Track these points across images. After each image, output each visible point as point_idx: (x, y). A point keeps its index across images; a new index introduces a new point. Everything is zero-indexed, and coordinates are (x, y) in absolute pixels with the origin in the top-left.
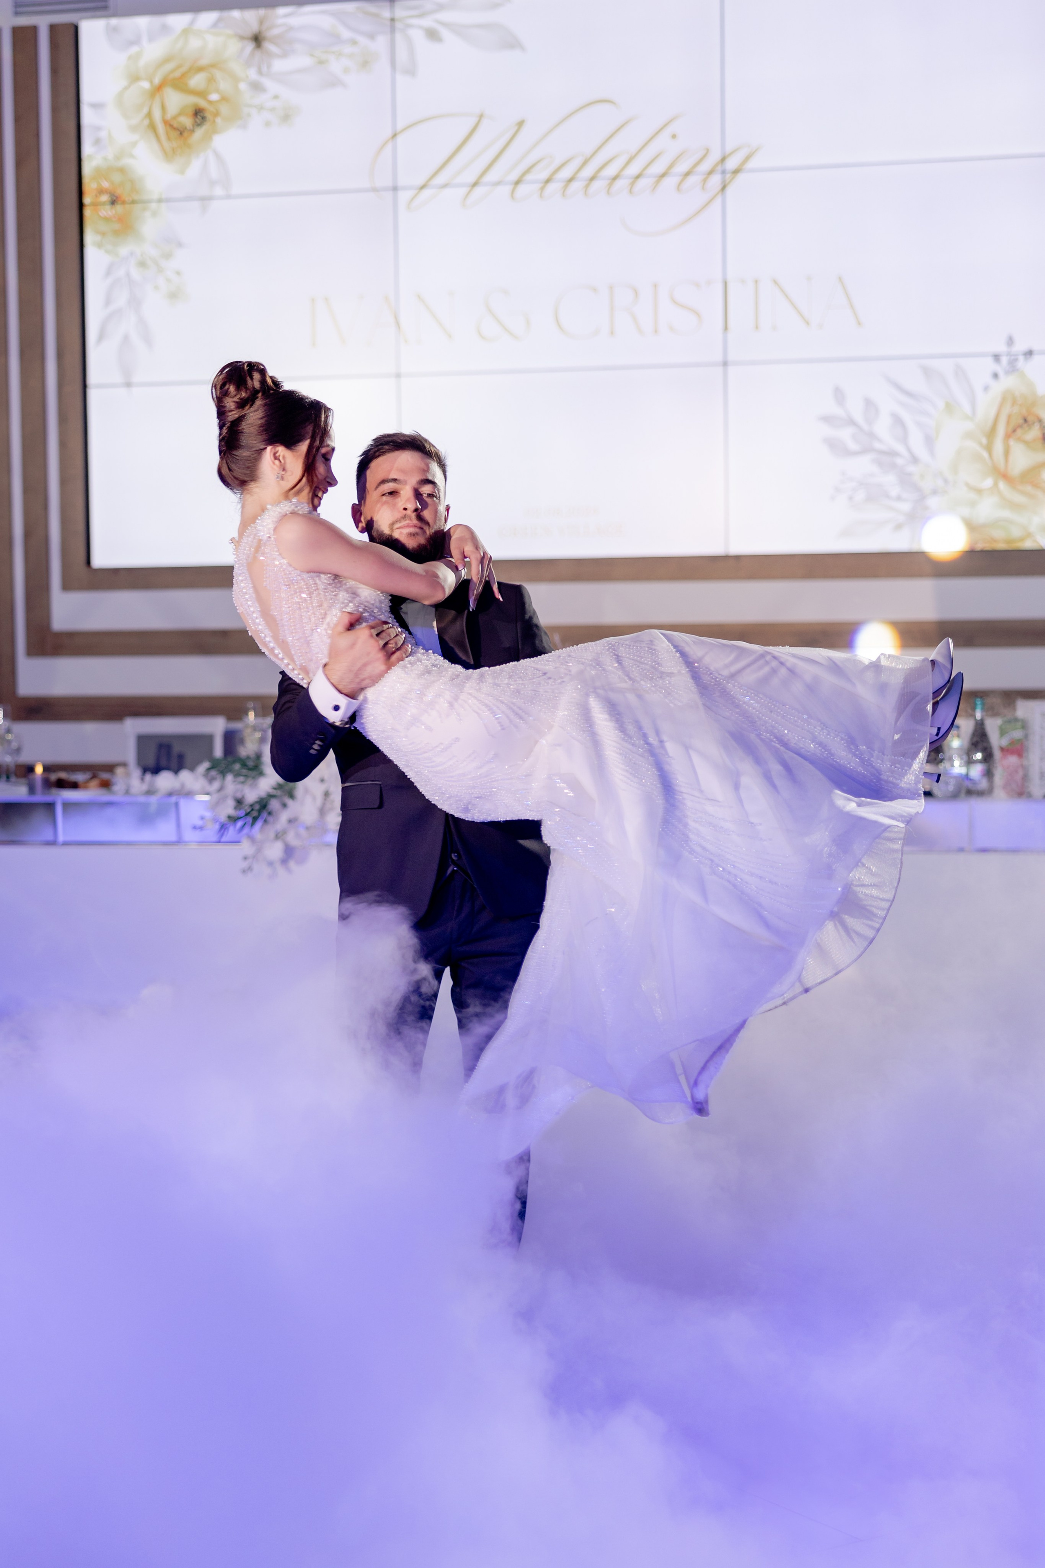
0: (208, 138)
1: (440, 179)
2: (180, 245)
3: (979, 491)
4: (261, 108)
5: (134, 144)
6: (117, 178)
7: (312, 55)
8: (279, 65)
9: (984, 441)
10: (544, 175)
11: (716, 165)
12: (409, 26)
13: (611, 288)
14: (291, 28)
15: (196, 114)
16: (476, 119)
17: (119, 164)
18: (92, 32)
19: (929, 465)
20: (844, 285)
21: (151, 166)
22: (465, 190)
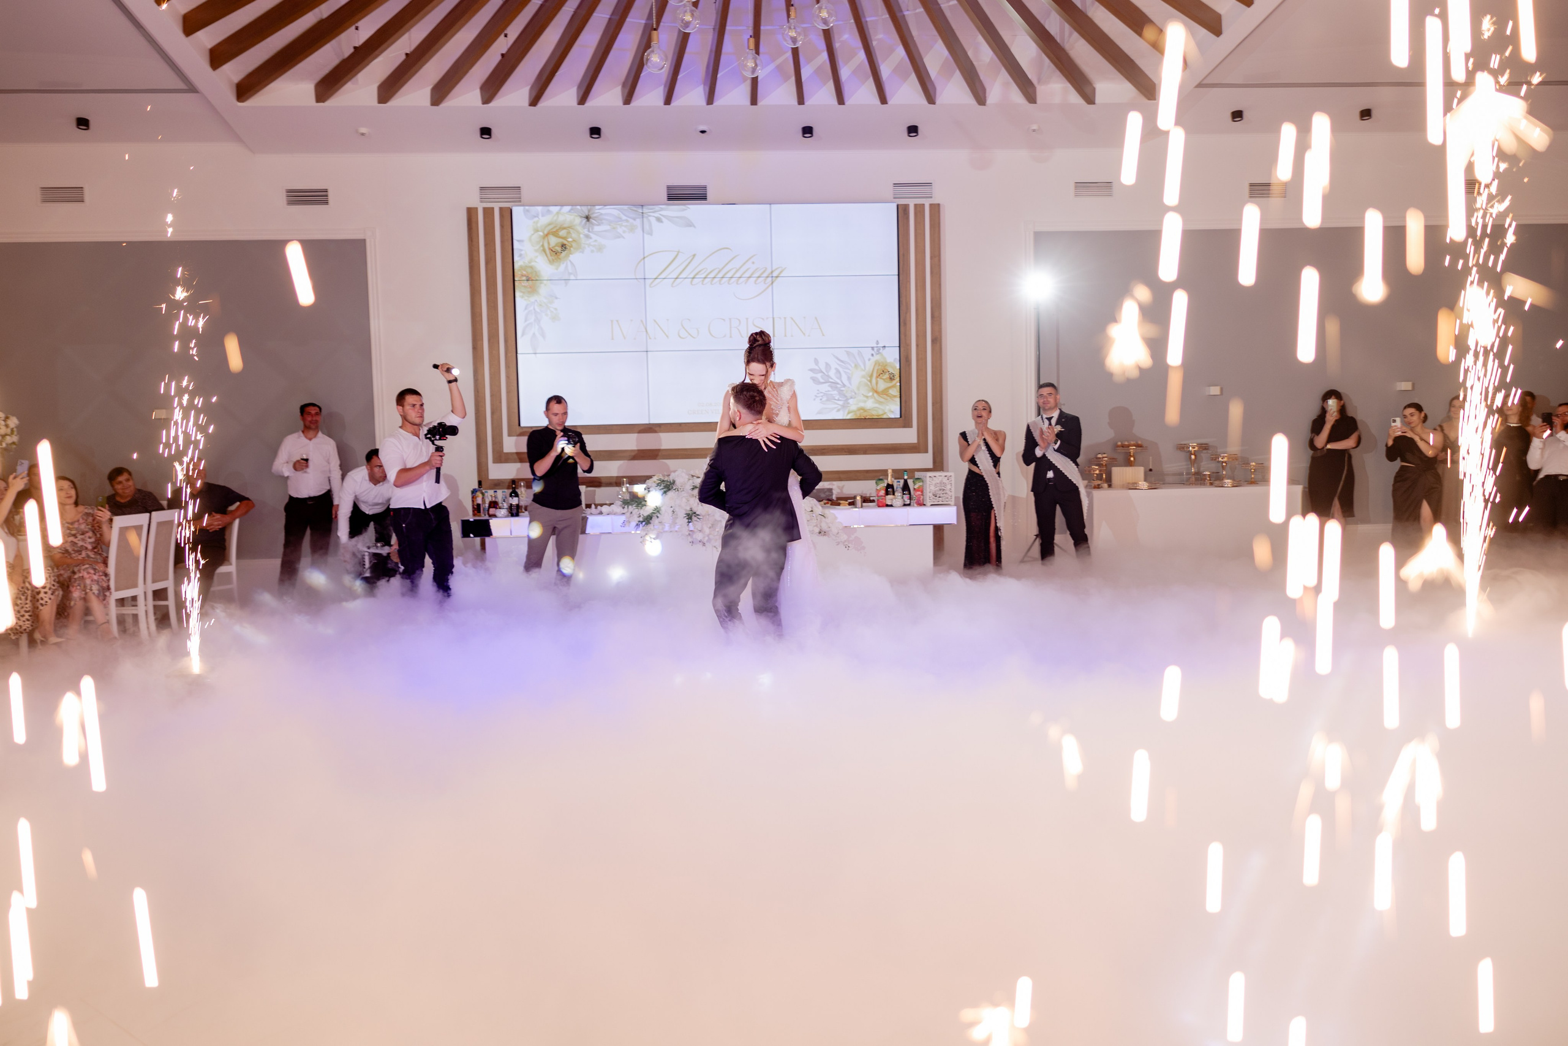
0: (567, 256)
1: (663, 276)
2: (557, 298)
3: (867, 397)
4: (589, 245)
5: (537, 257)
6: (529, 270)
7: (610, 225)
8: (596, 228)
9: (869, 379)
10: (704, 276)
11: (769, 274)
12: (650, 216)
13: (730, 319)
14: (601, 214)
15: (562, 246)
16: (676, 253)
17: (530, 265)
18: (518, 212)
19: (849, 387)
20: (817, 321)
21: (543, 266)
22: (672, 280)
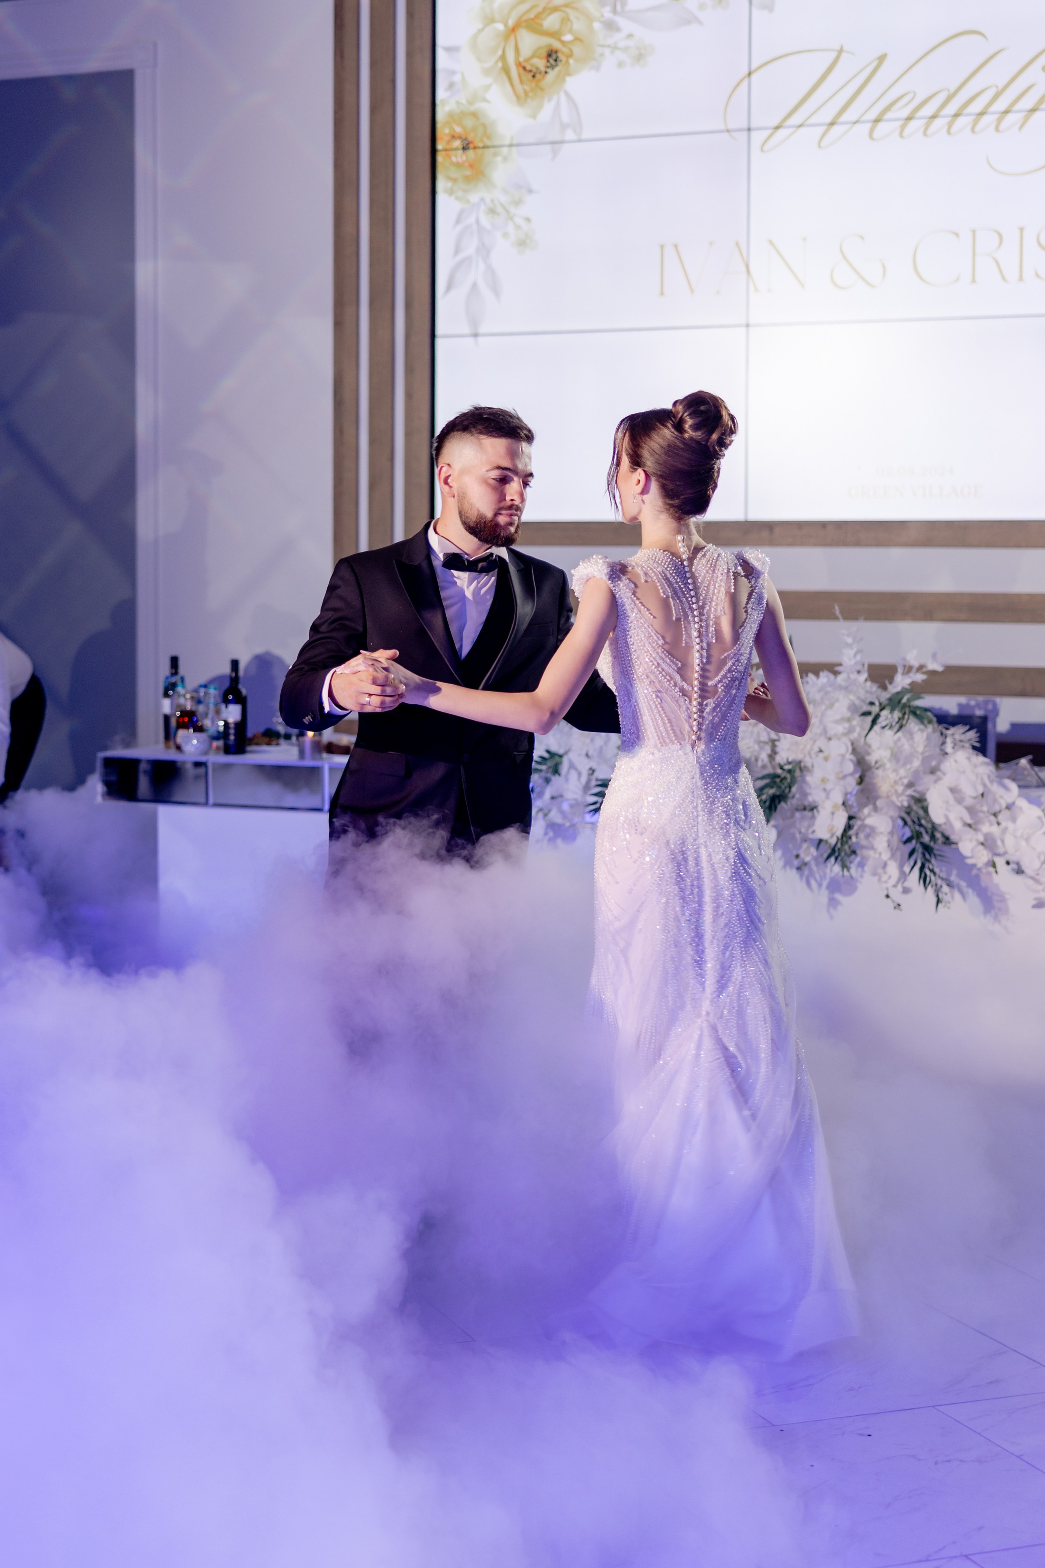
0: (561, 79)
1: (795, 119)
2: (530, 191)
4: (614, 48)
5: (488, 88)
6: (469, 123)
10: (905, 113)
13: (974, 232)
15: (549, 55)
16: (835, 54)
17: (472, 108)
21: (503, 110)
22: (822, 129)
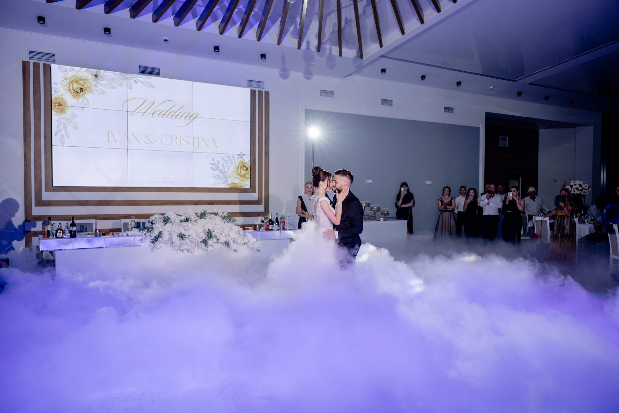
0: (84, 95)
1: (137, 111)
2: (77, 117)
3: (236, 178)
4: (97, 90)
5: (66, 93)
6: (61, 100)
7: (109, 81)
8: (101, 82)
9: (237, 169)
10: (159, 113)
11: (192, 115)
12: (131, 79)
13: (172, 136)
14: (104, 75)
15: (81, 89)
16: (145, 100)
17: (61, 97)
18: (54, 67)
19: (228, 173)
20: (214, 140)
21: (69, 99)
22: (143, 113)
